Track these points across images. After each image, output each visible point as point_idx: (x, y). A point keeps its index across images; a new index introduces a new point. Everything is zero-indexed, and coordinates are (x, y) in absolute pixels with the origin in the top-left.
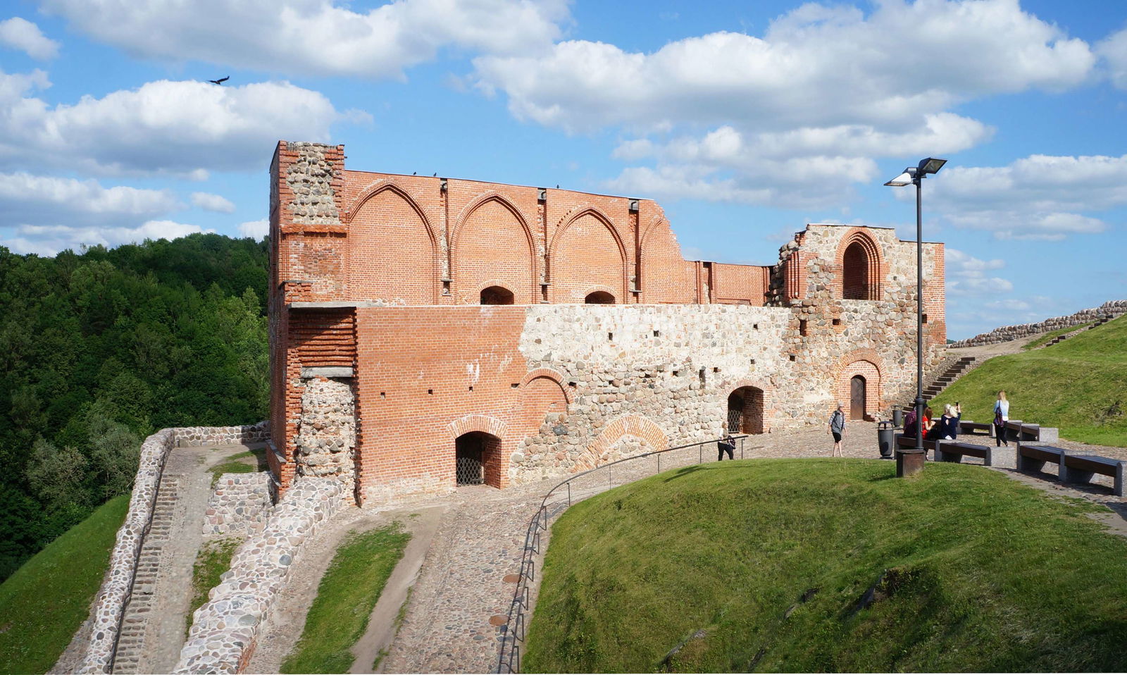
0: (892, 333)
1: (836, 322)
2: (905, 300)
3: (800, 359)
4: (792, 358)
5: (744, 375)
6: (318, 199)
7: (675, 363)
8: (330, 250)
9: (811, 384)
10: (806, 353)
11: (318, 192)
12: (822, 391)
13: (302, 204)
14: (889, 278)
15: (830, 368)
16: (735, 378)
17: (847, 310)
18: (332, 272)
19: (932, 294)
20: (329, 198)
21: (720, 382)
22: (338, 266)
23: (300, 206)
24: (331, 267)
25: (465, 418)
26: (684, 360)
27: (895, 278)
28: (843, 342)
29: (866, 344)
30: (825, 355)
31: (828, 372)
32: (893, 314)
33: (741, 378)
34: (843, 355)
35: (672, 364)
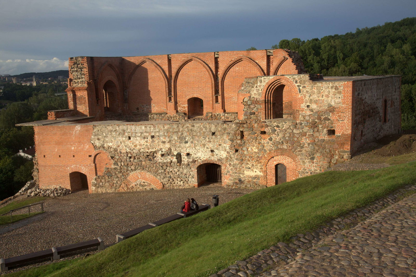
0: (305, 141)
1: (264, 133)
2: (316, 121)
3: (241, 152)
4: (237, 151)
5: (207, 157)
7: (162, 150)
9: (249, 166)
10: (244, 149)
11: (80, 75)
12: (255, 170)
14: (303, 106)
16: (201, 158)
18: (84, 104)
20: (83, 77)
21: (191, 160)
22: (85, 101)
23: (75, 80)
25: (73, 166)
26: (167, 149)
27: (308, 106)
28: (268, 145)
29: (285, 146)
30: (257, 150)
31: (258, 160)
32: (306, 129)
33: (205, 159)
34: (268, 152)
35: (161, 151)
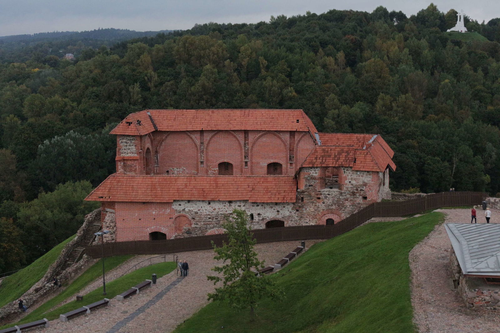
0: (348, 204)
1: (319, 198)
2: (355, 191)
3: (301, 211)
4: (297, 211)
5: (273, 216)
6: (130, 147)
8: (133, 164)
10: (304, 209)
11: (130, 145)
13: (125, 149)
14: (347, 182)
15: (316, 215)
16: (269, 216)
17: (324, 194)
18: (134, 171)
19: (370, 188)
20: (134, 147)
21: (261, 218)
22: (136, 169)
23: (124, 150)
24: (133, 169)
25: (152, 228)
27: (350, 182)
28: (322, 206)
29: (334, 207)
30: (313, 210)
32: (348, 196)
33: (272, 217)
34: (322, 211)
